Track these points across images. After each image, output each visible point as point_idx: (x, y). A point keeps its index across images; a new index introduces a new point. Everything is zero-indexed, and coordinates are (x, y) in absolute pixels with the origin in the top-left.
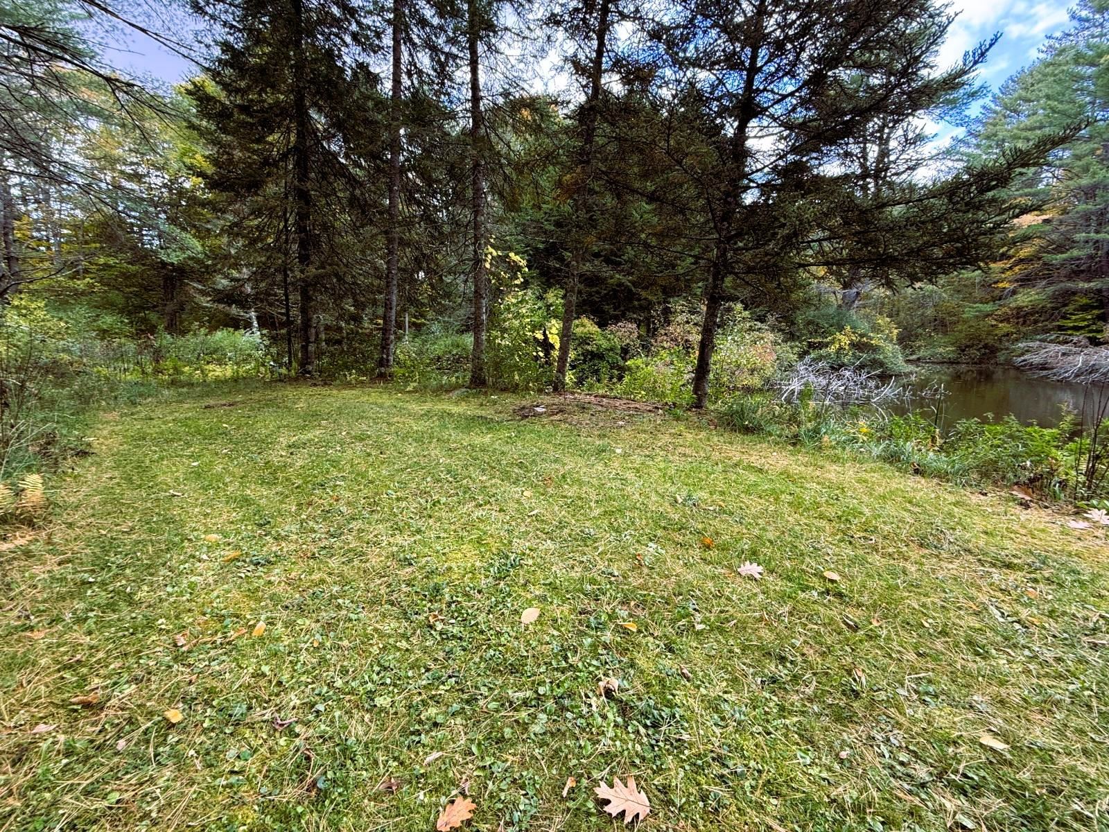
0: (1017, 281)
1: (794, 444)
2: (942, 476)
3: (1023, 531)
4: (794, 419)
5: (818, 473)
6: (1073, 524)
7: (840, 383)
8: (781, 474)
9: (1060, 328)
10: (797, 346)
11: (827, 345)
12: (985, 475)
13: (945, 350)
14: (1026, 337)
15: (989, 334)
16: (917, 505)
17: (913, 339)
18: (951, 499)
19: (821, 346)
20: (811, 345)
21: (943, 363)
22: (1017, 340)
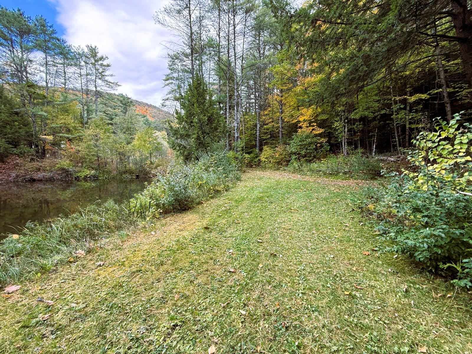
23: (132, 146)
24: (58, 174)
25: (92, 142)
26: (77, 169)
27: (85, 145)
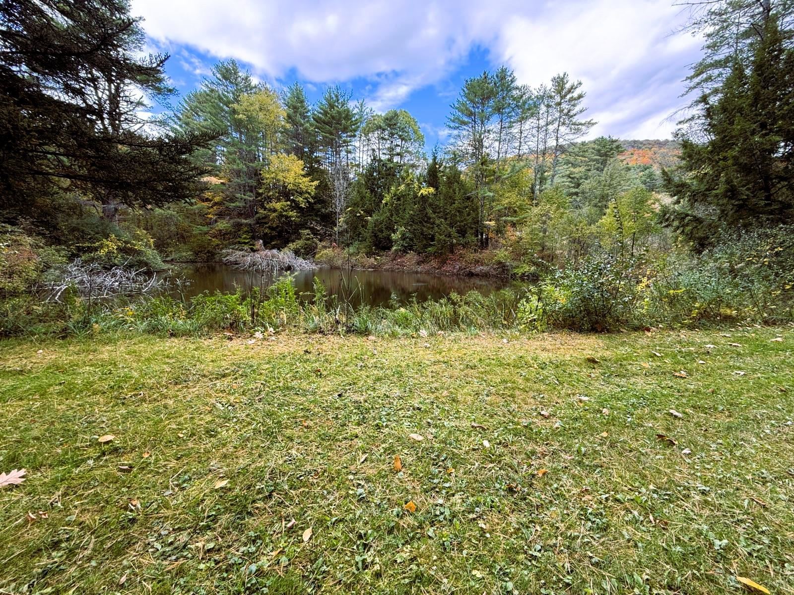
0: (216, 215)
1: (63, 338)
2: (187, 334)
3: (229, 354)
4: (62, 315)
5: (91, 357)
6: (250, 342)
7: (113, 280)
8: (49, 368)
9: (239, 243)
10: (64, 249)
11: (96, 249)
12: (211, 327)
13: (187, 254)
14: (226, 247)
15: (209, 244)
16: (172, 358)
17: (166, 246)
18: (193, 347)
19: (90, 250)
20: (79, 249)
21: (187, 262)
22: (222, 248)
23: (597, 227)
24: (494, 269)
25: (538, 225)
26: (515, 264)
27: (528, 230)
